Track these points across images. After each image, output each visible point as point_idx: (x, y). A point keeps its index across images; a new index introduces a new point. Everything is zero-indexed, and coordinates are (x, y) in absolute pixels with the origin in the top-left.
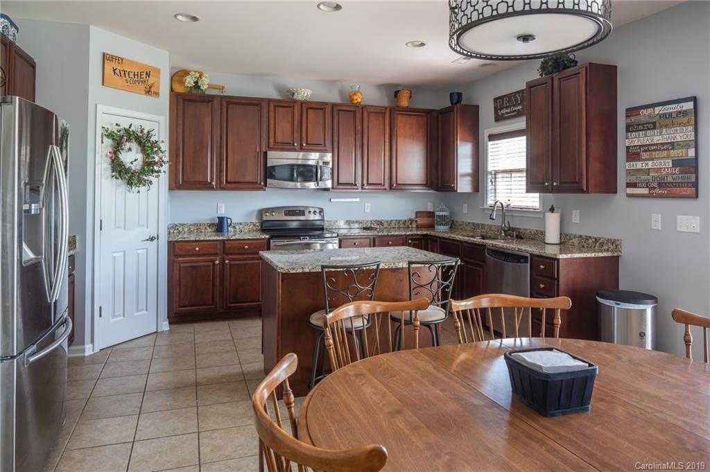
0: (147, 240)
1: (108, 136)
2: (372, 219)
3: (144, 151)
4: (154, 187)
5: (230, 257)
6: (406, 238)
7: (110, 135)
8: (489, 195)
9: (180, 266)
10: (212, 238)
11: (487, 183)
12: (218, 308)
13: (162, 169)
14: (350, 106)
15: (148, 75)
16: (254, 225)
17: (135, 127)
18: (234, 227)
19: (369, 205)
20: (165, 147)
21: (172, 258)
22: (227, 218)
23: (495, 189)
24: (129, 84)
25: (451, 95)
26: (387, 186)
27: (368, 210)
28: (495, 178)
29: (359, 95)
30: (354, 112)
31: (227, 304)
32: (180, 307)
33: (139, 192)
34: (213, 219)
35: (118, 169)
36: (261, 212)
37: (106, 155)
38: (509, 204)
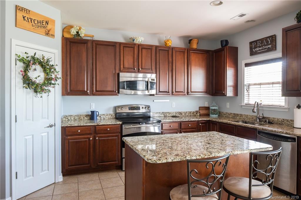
0: (48, 127)
1: (20, 60)
2: (176, 111)
3: (45, 71)
4: (52, 94)
5: (99, 135)
6: (198, 122)
7: (22, 60)
8: (245, 98)
9: (69, 141)
10: (88, 124)
11: (244, 91)
12: (92, 166)
13: (57, 82)
14: (165, 47)
15: (47, 23)
16: (111, 115)
17: (39, 55)
18: (100, 117)
19: (175, 103)
20: (59, 68)
21: (64, 136)
22: (96, 112)
23: (249, 95)
24: (34, 28)
25: (222, 41)
26: (186, 93)
27: (174, 106)
28: (249, 88)
29: (170, 41)
30: (168, 51)
31: (97, 164)
32: (69, 166)
33: (41, 97)
34: (88, 112)
35: (28, 82)
36: (115, 108)
37: (19, 73)
38: (261, 103)
